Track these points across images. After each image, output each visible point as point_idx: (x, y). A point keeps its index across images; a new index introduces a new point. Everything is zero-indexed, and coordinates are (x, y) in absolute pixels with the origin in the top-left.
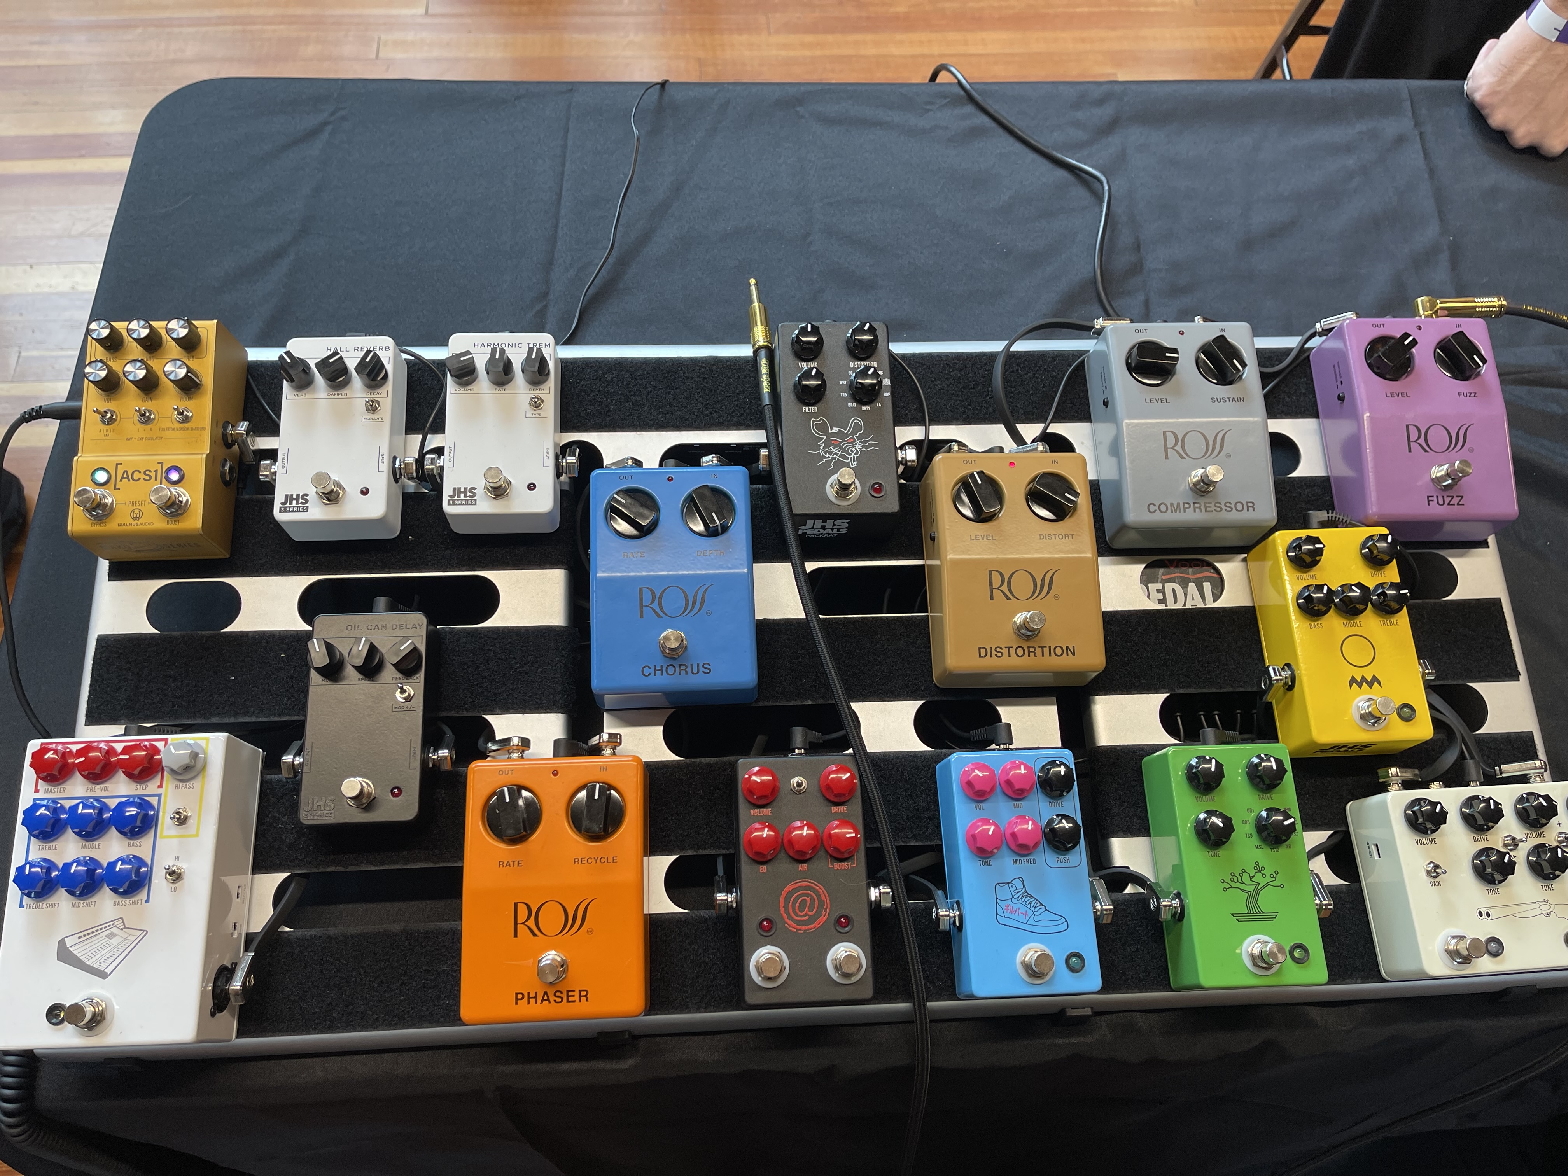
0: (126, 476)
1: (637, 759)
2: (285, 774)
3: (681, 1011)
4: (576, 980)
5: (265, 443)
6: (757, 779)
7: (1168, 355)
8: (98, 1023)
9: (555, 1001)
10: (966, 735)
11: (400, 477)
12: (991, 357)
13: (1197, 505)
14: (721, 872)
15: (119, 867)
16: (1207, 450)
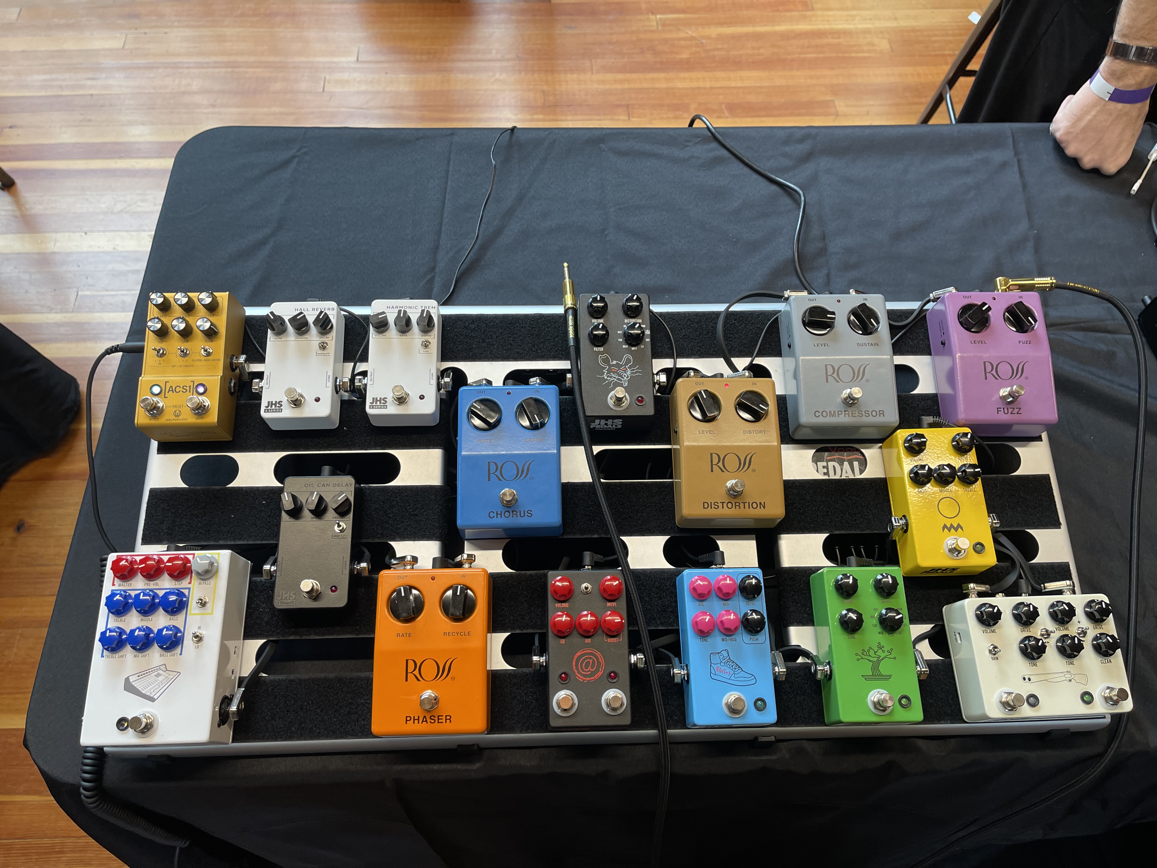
0: (171, 389)
1: (485, 571)
2: (265, 577)
3: (510, 733)
4: (444, 709)
5: (255, 368)
6: (559, 584)
7: (828, 316)
8: (148, 729)
9: (430, 722)
10: (696, 558)
11: (340, 391)
12: (717, 314)
13: (846, 412)
14: (537, 643)
15: (164, 632)
16: (854, 377)
